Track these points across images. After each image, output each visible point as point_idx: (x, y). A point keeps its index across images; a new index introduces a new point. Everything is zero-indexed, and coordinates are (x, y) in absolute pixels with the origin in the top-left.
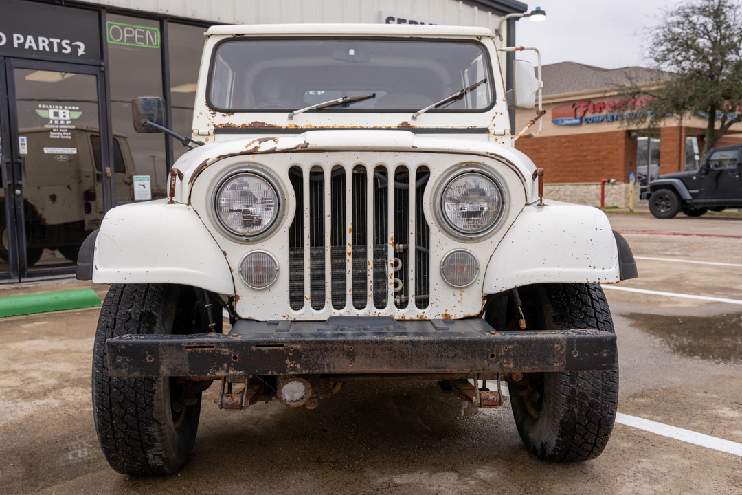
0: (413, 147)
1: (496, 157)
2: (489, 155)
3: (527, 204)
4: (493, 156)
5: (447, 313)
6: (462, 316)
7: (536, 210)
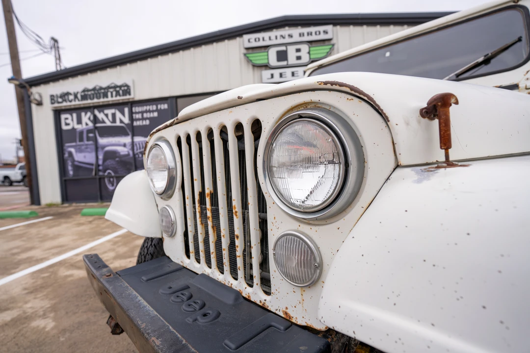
0: (239, 98)
1: (334, 87)
2: (323, 86)
3: (398, 166)
4: (329, 86)
5: (288, 311)
6: (304, 324)
7: (416, 177)
